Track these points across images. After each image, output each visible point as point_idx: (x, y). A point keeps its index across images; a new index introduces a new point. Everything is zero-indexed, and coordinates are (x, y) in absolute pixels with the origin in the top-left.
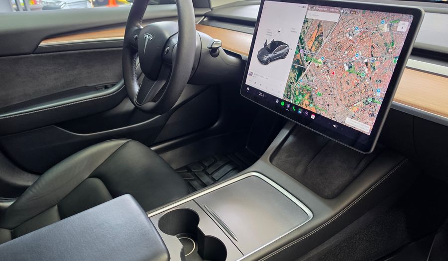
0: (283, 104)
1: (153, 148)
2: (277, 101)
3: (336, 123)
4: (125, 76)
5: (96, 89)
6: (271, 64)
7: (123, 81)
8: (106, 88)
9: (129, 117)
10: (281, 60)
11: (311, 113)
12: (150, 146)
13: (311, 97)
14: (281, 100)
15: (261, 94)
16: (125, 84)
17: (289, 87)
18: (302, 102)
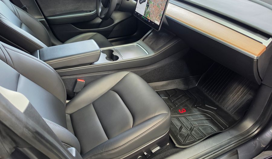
0: (143, 17)
1: (108, 40)
2: (142, 17)
3: (153, 22)
4: (97, 8)
5: (87, 12)
6: (142, 4)
7: (96, 11)
8: (90, 12)
9: (99, 25)
10: (144, 2)
11: (149, 20)
12: (108, 39)
13: (149, 15)
14: (143, 16)
15: (139, 14)
16: (97, 11)
17: (145, 12)
18: (147, 16)
